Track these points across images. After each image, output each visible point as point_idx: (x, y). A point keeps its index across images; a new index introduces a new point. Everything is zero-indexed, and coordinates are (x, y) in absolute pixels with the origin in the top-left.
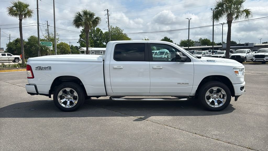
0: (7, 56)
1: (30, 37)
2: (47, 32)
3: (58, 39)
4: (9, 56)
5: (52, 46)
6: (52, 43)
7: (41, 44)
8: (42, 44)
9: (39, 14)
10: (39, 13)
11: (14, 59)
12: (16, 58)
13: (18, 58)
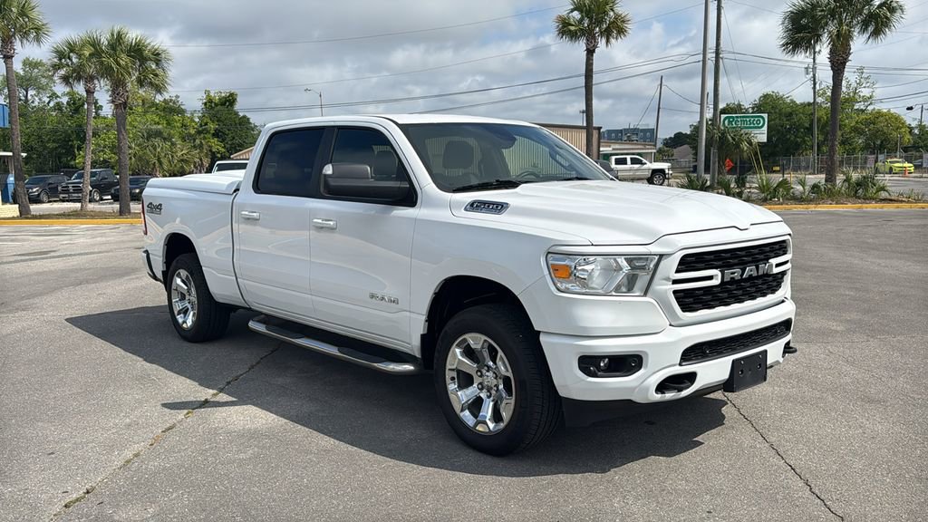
0: (629, 165)
1: (759, 100)
2: (811, 75)
3: (871, 97)
4: (636, 166)
5: (765, 128)
6: (765, 116)
7: (726, 122)
8: (729, 121)
9: (723, 19)
10: (723, 15)
11: (648, 174)
12: (655, 172)
13: (662, 171)
